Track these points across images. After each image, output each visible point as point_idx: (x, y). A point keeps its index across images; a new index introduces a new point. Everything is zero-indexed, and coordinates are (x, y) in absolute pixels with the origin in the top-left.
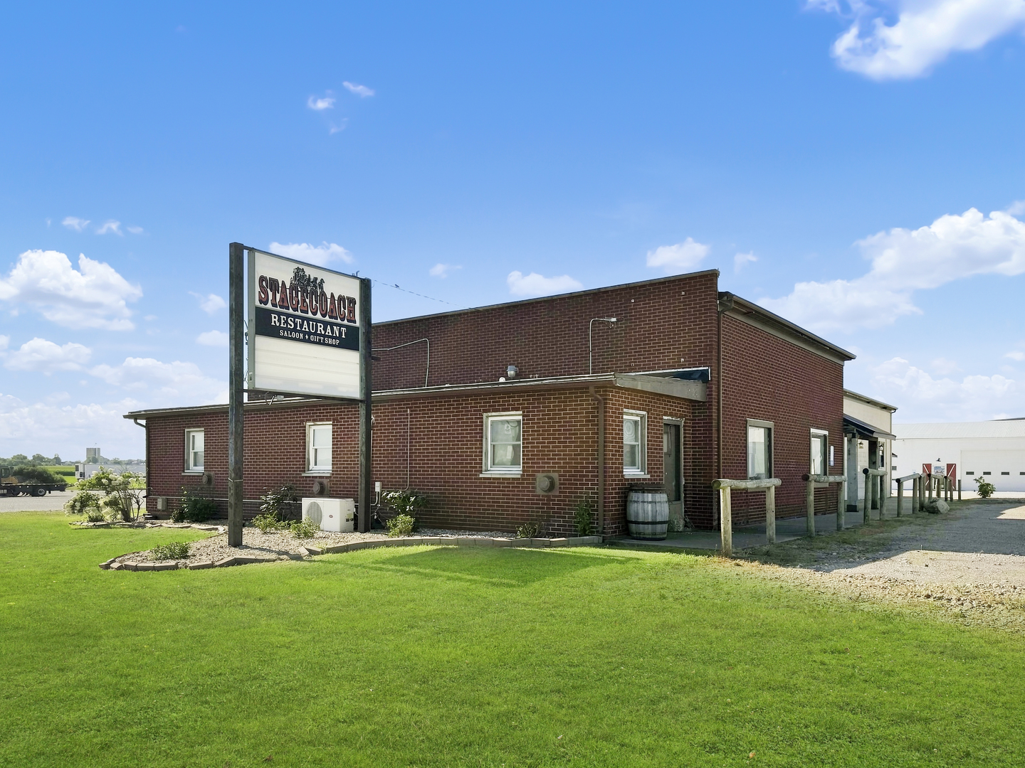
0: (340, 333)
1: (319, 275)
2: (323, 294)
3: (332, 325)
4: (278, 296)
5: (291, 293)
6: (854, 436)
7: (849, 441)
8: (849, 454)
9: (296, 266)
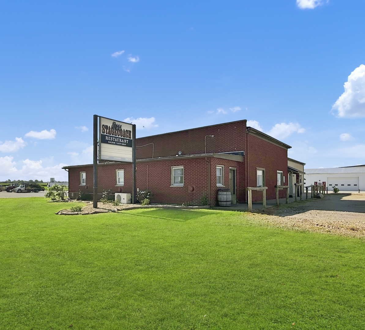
0: (126, 142)
1: (120, 124)
2: (121, 130)
3: (124, 139)
4: (108, 131)
5: (112, 130)
6: (291, 173)
7: (290, 175)
8: (290, 179)
9: (113, 121)
